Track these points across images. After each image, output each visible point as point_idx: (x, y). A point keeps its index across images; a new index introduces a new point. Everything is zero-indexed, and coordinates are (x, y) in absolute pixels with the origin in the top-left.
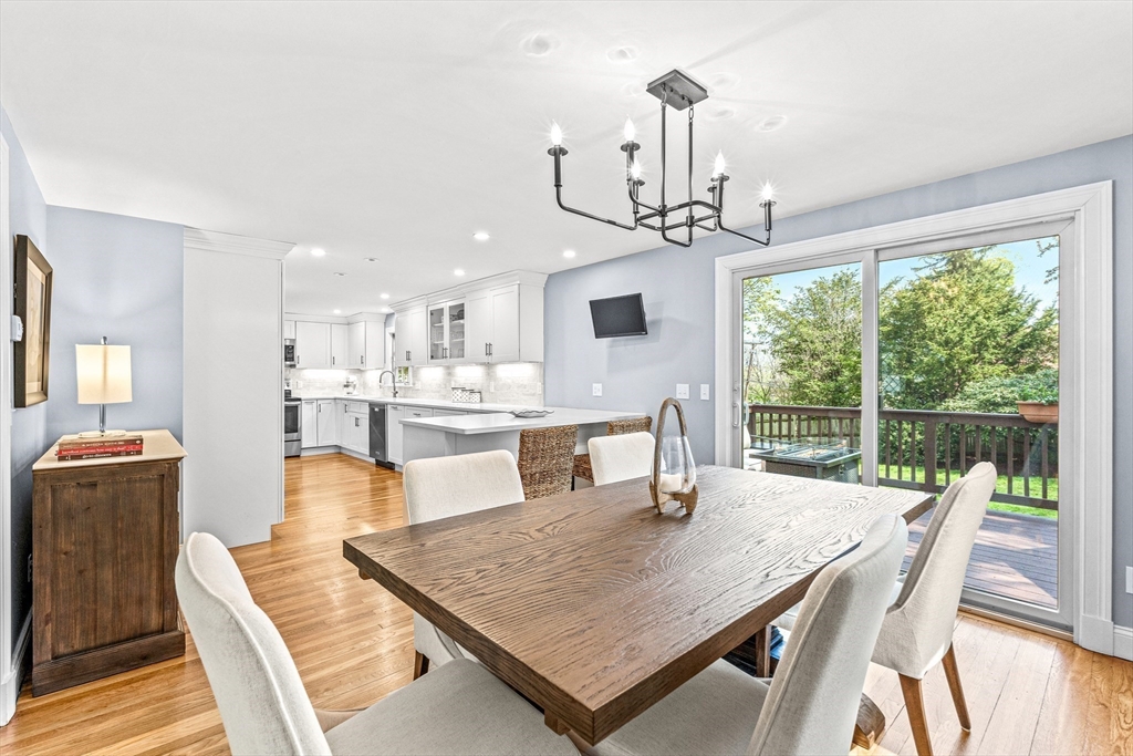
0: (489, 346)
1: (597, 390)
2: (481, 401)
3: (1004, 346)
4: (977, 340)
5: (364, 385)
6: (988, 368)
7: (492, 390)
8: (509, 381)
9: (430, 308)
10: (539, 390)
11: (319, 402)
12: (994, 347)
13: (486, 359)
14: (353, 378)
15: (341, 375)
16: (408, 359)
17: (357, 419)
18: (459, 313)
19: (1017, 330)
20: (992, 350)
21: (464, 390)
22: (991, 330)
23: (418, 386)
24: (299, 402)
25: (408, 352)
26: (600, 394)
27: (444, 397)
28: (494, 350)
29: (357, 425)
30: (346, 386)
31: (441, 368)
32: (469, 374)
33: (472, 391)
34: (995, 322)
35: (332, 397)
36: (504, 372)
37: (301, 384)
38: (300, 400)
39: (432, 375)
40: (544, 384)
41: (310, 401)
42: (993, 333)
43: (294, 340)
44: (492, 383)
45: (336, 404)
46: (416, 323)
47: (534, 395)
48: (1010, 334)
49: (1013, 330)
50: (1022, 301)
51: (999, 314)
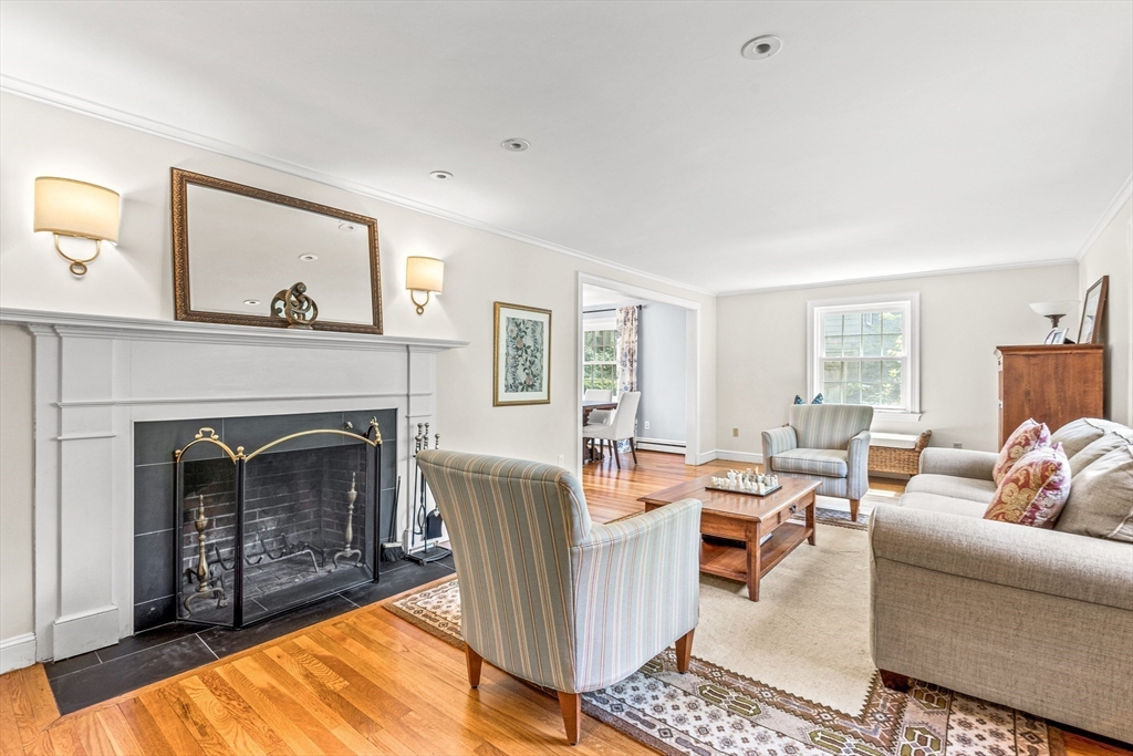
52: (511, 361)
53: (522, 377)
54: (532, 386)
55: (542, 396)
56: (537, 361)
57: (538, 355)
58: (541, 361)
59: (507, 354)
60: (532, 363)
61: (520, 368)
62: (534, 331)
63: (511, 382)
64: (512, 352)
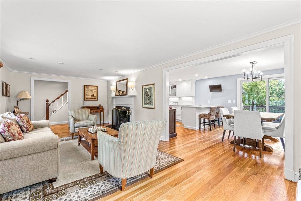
2: (178, 104)
3: (278, 93)
4: (272, 91)
6: (274, 98)
10: (194, 102)
12: (276, 93)
19: (281, 89)
20: (275, 94)
22: (275, 89)
26: (209, 102)
34: (276, 87)
36: (184, 99)
42: (275, 90)
48: (279, 90)
49: (280, 89)
50: (282, 82)
51: (277, 85)
52: (145, 98)
53: (148, 102)
54: (150, 104)
55: (153, 107)
56: (151, 98)
57: (151, 96)
58: (152, 97)
59: (144, 97)
60: (150, 98)
61: (147, 99)
62: (150, 90)
63: (145, 103)
64: (145, 96)
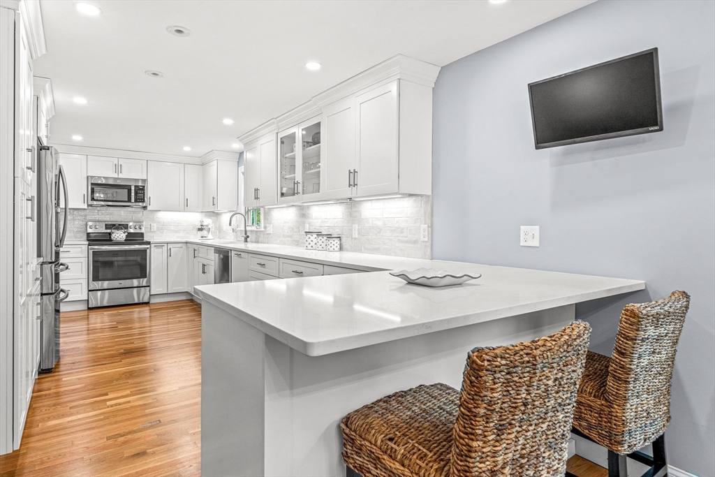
0: (353, 174)
1: (530, 236)
2: (341, 249)
5: (219, 229)
7: (356, 235)
8: (379, 223)
9: (281, 136)
10: (423, 236)
11: (170, 246)
13: (348, 192)
14: (208, 221)
15: (195, 218)
16: (257, 198)
17: (204, 265)
18: (314, 137)
21: (319, 234)
23: (270, 229)
24: (148, 246)
25: (257, 190)
26: (536, 243)
27: (297, 243)
28: (359, 181)
29: (204, 272)
30: (201, 229)
31: (294, 208)
32: (327, 215)
33: (329, 236)
35: (184, 240)
36: (372, 211)
37: (155, 226)
38: (149, 243)
39: (284, 216)
40: (432, 226)
41: (160, 245)
43: (144, 181)
44: (356, 226)
45: (188, 248)
46: (265, 154)
47: (415, 242)
